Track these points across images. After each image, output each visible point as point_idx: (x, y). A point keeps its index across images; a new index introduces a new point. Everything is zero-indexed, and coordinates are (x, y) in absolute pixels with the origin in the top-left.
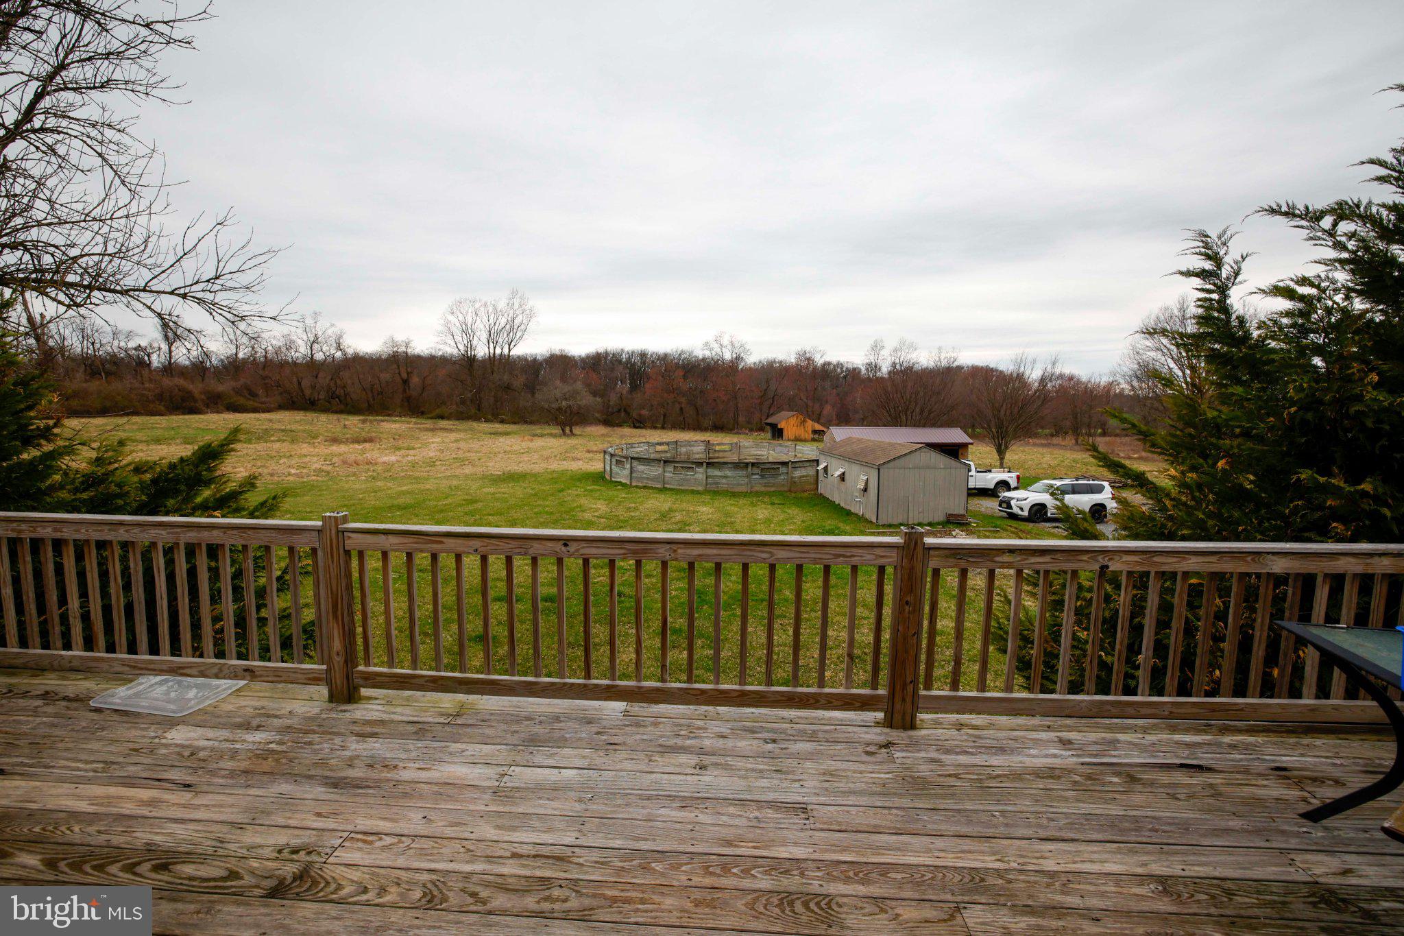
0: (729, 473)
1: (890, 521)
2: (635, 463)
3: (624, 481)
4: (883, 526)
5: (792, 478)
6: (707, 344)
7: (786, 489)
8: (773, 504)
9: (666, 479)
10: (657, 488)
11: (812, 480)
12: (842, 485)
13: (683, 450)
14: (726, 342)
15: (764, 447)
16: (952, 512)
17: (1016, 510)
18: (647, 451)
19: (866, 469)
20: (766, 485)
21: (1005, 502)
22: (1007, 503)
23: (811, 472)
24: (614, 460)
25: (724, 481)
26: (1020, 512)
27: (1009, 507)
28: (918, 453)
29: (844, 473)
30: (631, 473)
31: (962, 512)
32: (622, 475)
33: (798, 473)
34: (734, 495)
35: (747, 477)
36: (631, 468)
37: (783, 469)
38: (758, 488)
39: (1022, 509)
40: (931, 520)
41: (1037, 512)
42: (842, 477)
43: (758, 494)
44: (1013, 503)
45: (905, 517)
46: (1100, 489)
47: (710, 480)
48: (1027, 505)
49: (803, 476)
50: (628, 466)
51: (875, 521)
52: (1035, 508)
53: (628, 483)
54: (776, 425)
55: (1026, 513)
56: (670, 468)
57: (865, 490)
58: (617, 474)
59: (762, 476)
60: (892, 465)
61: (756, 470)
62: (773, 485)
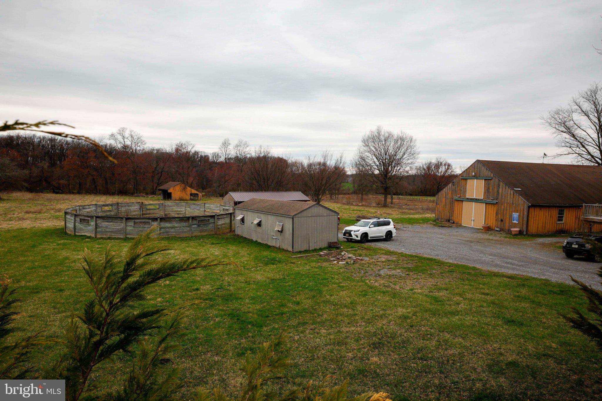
0: (176, 225)
1: (300, 249)
2: (99, 221)
3: (88, 234)
4: (297, 252)
5: (217, 225)
6: (112, 135)
7: (213, 233)
8: (213, 244)
9: (128, 231)
10: (120, 239)
11: (228, 226)
12: (259, 229)
13: (123, 209)
14: (127, 134)
15: (182, 206)
16: (331, 241)
17: (354, 237)
18: (96, 210)
19: (281, 218)
20: (201, 231)
21: (347, 233)
22: (349, 233)
23: (227, 220)
24: (78, 219)
25: (173, 230)
26: (356, 238)
27: (351, 235)
28: (313, 208)
29: (260, 222)
30: (96, 228)
31: (336, 240)
32: (88, 230)
33: (220, 222)
34: (183, 239)
35: (189, 227)
36: (96, 225)
37: (212, 220)
38: (196, 234)
39: (357, 236)
40: (321, 246)
41: (364, 237)
42: (259, 224)
43: (197, 238)
44: (352, 233)
45: (308, 246)
46: (388, 224)
47: (163, 230)
48: (359, 234)
49: (223, 224)
50: (93, 223)
51: (290, 249)
52: (364, 235)
53: (93, 236)
54: (167, 191)
55: (359, 239)
56: (131, 223)
57: (281, 232)
58: (81, 229)
59: (199, 226)
60: (299, 215)
61: (195, 222)
62: (206, 231)
